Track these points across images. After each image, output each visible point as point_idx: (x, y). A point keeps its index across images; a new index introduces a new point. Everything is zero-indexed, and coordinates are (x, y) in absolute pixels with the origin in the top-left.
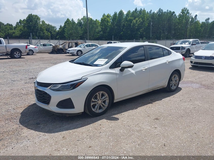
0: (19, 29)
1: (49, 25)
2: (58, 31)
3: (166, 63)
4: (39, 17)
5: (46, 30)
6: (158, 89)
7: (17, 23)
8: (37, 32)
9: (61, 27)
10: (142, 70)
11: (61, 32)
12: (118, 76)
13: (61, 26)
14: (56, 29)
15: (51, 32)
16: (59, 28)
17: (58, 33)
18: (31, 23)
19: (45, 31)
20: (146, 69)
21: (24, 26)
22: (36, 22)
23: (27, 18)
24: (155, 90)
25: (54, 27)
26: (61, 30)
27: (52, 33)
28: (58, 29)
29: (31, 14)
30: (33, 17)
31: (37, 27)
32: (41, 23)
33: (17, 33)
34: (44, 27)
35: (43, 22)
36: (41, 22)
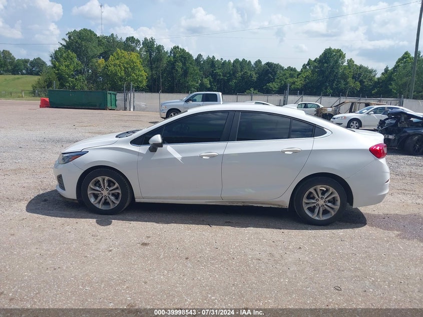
0: (304, 77)
1: (361, 67)
2: (378, 79)
3: (283, 152)
4: (343, 53)
5: (354, 77)
6: (264, 206)
7: (304, 65)
8: (333, 80)
9: (386, 70)
10: (201, 157)
11: (383, 81)
12: (140, 158)
13: (387, 68)
14: (375, 76)
15: (361, 82)
16: (383, 74)
17: (379, 83)
18: (325, 65)
19: (350, 80)
20: (212, 157)
21: (313, 72)
22: (337, 62)
23: (320, 57)
24: (253, 206)
25: (371, 72)
26: (386, 76)
27: (364, 82)
28: (379, 75)
29: (330, 49)
30: (331, 54)
31: (337, 73)
32: (345, 64)
33: (299, 83)
34: (350, 72)
35: (351, 61)
36: (346, 62)
